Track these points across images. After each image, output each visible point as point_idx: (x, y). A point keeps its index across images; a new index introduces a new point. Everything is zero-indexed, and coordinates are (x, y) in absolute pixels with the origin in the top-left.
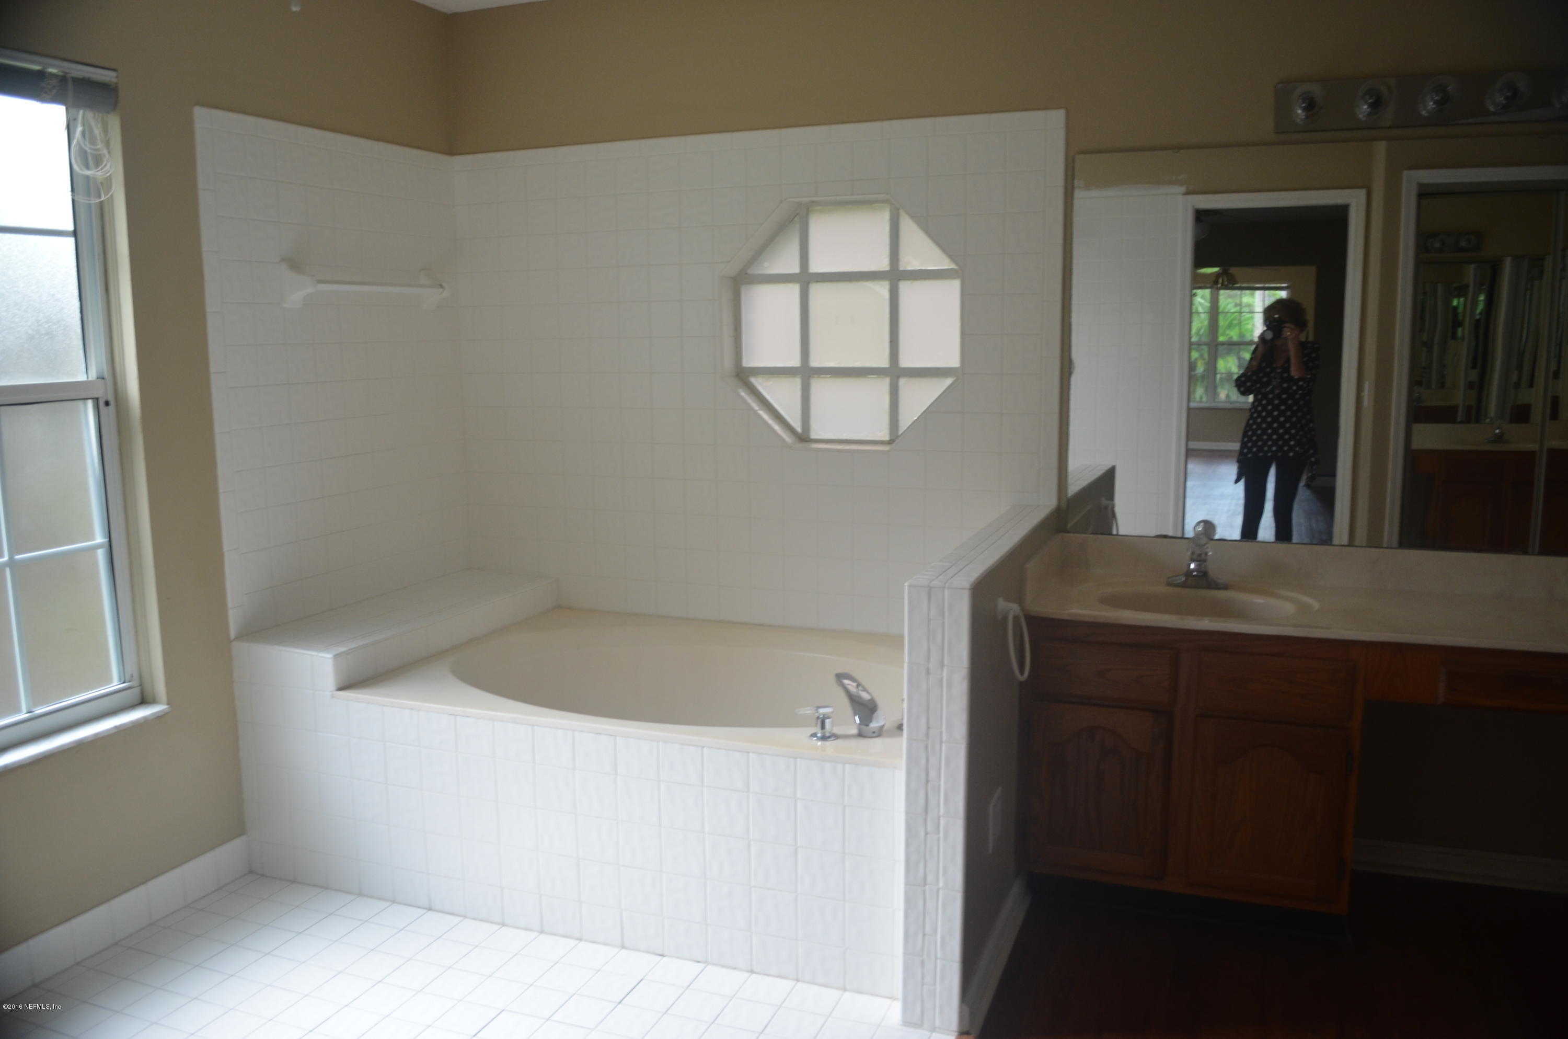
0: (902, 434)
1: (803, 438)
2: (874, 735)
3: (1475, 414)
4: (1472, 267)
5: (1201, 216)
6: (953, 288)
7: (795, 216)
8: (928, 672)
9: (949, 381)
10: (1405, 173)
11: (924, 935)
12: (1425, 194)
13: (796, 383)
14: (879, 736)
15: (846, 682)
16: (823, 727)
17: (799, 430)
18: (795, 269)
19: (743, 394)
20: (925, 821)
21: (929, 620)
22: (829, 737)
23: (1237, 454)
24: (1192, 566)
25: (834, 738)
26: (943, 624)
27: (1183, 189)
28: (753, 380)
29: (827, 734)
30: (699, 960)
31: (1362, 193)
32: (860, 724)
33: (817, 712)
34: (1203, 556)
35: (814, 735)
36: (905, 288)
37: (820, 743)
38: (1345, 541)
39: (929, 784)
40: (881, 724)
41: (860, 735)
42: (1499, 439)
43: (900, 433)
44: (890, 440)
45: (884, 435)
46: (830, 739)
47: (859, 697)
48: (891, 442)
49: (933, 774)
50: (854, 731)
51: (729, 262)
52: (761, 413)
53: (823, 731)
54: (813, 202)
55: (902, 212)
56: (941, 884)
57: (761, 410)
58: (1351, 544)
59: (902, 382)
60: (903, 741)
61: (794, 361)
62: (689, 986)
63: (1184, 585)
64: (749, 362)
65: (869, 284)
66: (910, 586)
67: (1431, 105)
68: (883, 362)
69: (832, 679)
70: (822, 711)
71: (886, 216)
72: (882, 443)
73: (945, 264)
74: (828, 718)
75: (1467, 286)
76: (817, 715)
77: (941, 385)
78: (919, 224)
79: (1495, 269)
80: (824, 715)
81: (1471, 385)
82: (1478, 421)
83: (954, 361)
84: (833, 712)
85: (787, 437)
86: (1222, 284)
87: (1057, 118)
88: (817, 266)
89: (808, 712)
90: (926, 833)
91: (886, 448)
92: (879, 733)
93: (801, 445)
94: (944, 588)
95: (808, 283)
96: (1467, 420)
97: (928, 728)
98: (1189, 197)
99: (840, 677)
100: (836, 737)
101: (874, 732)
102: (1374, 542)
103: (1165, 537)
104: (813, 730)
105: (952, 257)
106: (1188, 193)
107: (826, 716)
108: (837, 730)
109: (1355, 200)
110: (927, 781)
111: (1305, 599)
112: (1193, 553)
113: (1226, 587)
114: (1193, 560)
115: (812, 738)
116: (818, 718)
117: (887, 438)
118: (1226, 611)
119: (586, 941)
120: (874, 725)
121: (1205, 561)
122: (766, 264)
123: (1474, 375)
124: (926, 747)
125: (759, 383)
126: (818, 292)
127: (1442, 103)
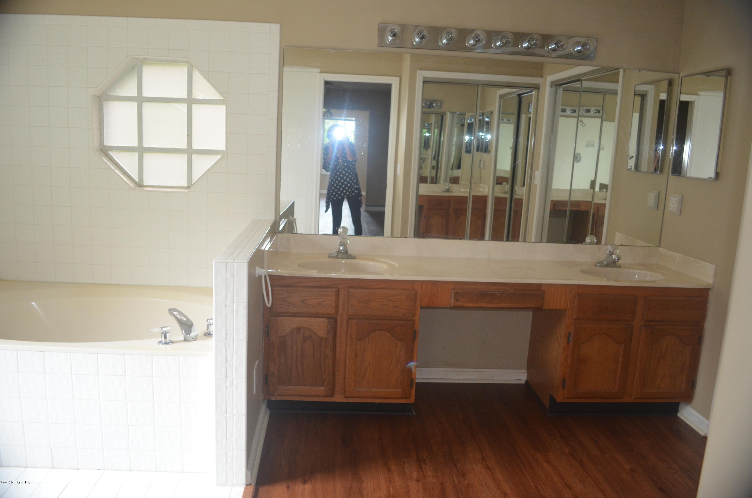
0: (194, 183)
1: (140, 185)
2: (193, 340)
3: (435, 180)
4: (434, 115)
5: (327, 83)
6: (222, 109)
7: (135, 65)
8: (226, 306)
9: (219, 157)
10: (418, 71)
11: (226, 439)
12: (426, 82)
13: (135, 155)
14: (195, 340)
15: (175, 313)
16: (165, 337)
17: (137, 180)
18: (134, 93)
19: (105, 160)
20: (226, 382)
21: (226, 279)
22: (169, 343)
23: (326, 196)
24: (341, 248)
25: (171, 343)
26: (234, 281)
27: (319, 70)
28: (110, 153)
29: (168, 341)
30: (100, 469)
31: (398, 79)
32: (185, 335)
33: (162, 330)
34: (345, 243)
35: (160, 342)
36: (195, 107)
37: (164, 346)
38: (390, 235)
39: (227, 363)
40: (196, 334)
41: (185, 340)
42: (448, 190)
43: (193, 183)
44: (188, 186)
45: (185, 184)
46: (169, 344)
47: (182, 319)
48: (188, 187)
49: (229, 358)
50: (182, 338)
51: (97, 88)
52: (116, 171)
53: (165, 340)
54: (145, 59)
55: (194, 69)
56: (235, 412)
57: (115, 169)
58: (392, 236)
59: (194, 156)
60: (212, 342)
61: (134, 143)
62: (96, 484)
63: (336, 257)
64: (108, 143)
65: (176, 105)
66: (215, 262)
67: (444, 41)
68: (183, 145)
69: (168, 311)
70: (164, 329)
71: (185, 69)
72: (184, 188)
73: (216, 96)
74: (168, 333)
75: (431, 124)
76: (162, 331)
77: (213, 160)
78: (203, 75)
79: (442, 117)
80: (165, 331)
81: (433, 168)
82: (436, 183)
83: (222, 147)
84: (170, 330)
85: (131, 185)
86: (327, 117)
87: (276, 28)
88: (146, 93)
89: (157, 330)
90: (226, 388)
91: (187, 191)
92: (195, 339)
93: (138, 189)
94: (234, 263)
95: (142, 102)
96: (432, 182)
97: (226, 334)
98: (322, 74)
99: (171, 311)
100: (172, 342)
101: (193, 338)
102: (404, 235)
103: (327, 235)
104: (160, 339)
105: (220, 93)
106: (321, 72)
107: (167, 332)
108: (173, 339)
109: (394, 82)
110: (226, 361)
111: (391, 262)
112: (341, 242)
113: (355, 258)
114: (341, 245)
115: (159, 344)
116: (162, 333)
117: (186, 185)
118: (355, 269)
119: (30, 467)
120: (193, 334)
121: (346, 246)
122: (118, 90)
123: (434, 163)
124: (226, 344)
125: (113, 154)
126: (147, 107)
127: (449, 40)
